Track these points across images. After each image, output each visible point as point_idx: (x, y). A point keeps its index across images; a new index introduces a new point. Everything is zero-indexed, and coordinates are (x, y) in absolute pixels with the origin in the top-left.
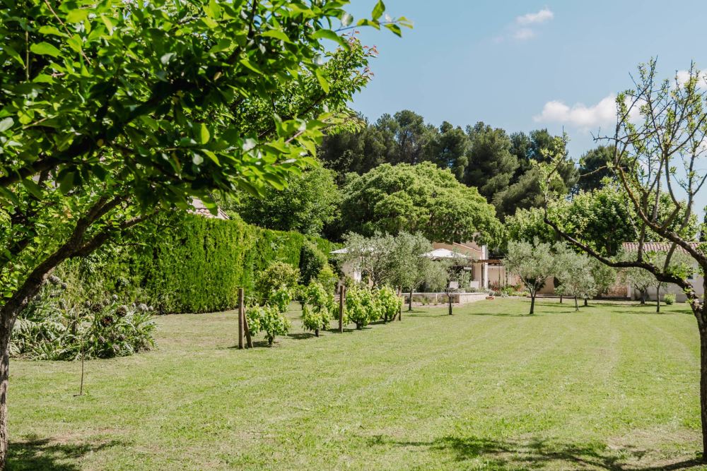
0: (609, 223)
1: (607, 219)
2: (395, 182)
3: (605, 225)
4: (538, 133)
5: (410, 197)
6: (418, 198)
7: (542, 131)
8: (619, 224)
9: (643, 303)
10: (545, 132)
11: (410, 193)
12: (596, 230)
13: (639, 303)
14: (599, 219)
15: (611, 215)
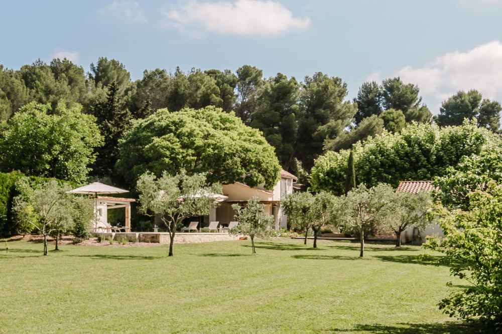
0: (411, 163)
1: (410, 158)
2: (168, 125)
3: (407, 165)
4: (390, 81)
5: (178, 140)
6: (186, 140)
7: (395, 79)
8: (422, 164)
9: (398, 245)
10: (398, 80)
11: (179, 136)
12: (396, 170)
13: (394, 246)
14: (400, 159)
15: (414, 155)
